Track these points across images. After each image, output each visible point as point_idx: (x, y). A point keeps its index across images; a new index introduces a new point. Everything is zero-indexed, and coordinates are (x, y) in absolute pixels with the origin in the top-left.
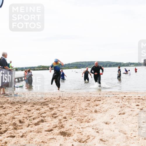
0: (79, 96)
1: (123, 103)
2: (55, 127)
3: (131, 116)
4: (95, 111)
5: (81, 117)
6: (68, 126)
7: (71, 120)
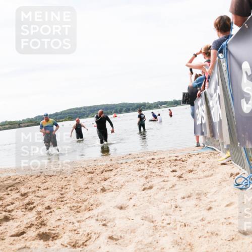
0: (75, 167)
1: (150, 170)
2: (30, 227)
3: (162, 190)
4: (102, 189)
5: (78, 202)
6: (53, 222)
7: (59, 210)
